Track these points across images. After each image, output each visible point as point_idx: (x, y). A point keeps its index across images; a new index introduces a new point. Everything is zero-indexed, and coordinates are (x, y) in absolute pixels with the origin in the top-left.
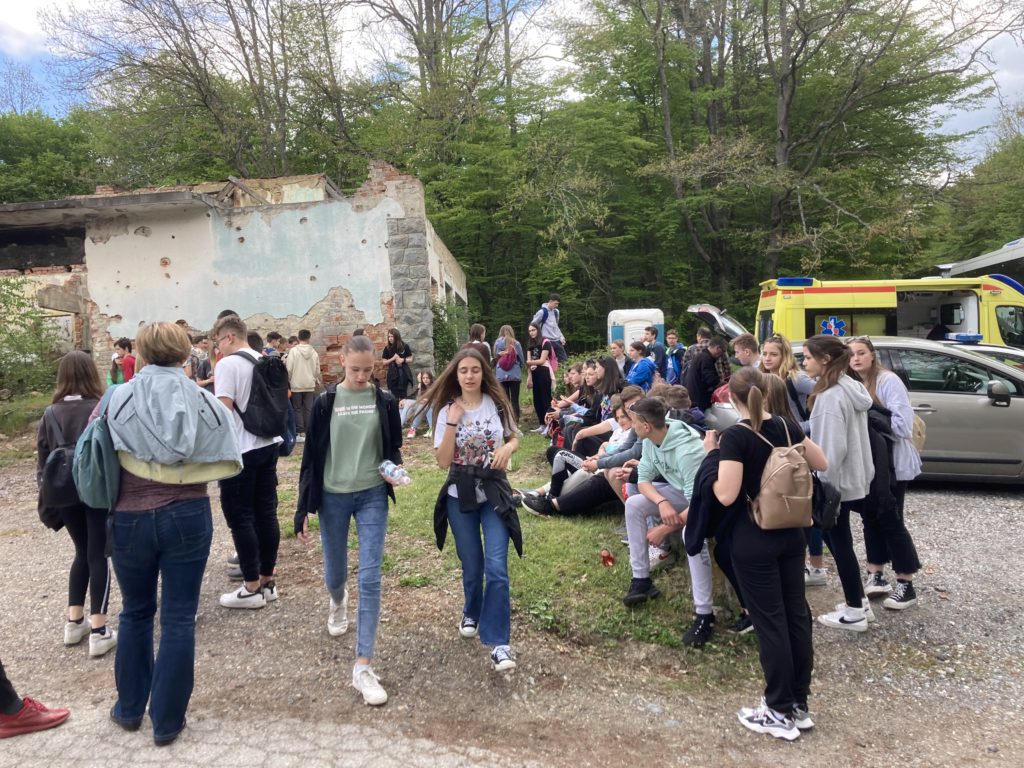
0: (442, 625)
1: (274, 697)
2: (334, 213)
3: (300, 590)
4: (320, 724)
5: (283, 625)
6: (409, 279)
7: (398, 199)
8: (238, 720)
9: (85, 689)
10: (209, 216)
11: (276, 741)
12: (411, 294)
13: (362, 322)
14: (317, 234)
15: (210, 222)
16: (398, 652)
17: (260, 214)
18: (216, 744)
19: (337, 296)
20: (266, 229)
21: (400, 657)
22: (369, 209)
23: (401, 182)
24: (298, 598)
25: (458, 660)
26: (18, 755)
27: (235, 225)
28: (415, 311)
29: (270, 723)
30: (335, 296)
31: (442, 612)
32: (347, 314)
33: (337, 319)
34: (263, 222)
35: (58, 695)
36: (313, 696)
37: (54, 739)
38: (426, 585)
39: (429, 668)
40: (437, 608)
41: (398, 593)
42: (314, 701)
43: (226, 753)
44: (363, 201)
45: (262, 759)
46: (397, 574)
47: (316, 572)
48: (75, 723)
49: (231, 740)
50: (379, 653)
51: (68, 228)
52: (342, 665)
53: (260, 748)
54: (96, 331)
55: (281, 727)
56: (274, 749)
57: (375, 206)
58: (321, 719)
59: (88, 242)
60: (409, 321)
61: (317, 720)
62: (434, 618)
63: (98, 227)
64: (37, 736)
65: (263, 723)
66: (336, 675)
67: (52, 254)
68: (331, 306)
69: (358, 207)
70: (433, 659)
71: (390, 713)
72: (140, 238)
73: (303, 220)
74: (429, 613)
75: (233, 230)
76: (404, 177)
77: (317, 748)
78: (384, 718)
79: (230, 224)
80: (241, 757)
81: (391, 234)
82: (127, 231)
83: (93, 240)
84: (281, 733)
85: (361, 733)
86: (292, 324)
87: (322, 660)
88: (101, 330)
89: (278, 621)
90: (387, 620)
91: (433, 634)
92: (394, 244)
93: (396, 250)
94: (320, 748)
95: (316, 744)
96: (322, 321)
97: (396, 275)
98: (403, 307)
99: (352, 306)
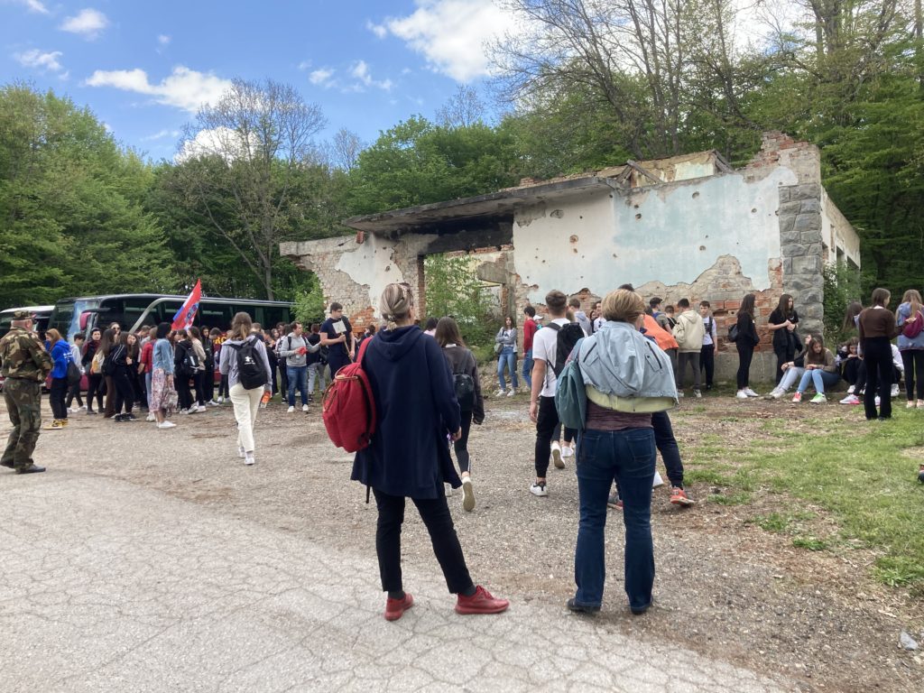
0: (841, 593)
1: (672, 627)
2: (725, 185)
3: (694, 535)
4: (716, 662)
5: (678, 564)
6: (800, 245)
7: (792, 167)
8: (641, 640)
9: (519, 587)
10: (611, 197)
11: (676, 668)
12: (802, 260)
13: (749, 288)
14: (708, 206)
15: (612, 202)
16: (793, 611)
17: (656, 192)
18: (624, 657)
19: (726, 264)
20: (661, 205)
21: (795, 615)
22: (760, 178)
23: (796, 149)
24: (692, 541)
25: (860, 630)
26: (473, 630)
27: (634, 204)
28: (804, 276)
29: (670, 650)
30: (723, 264)
31: (841, 579)
32: (734, 280)
33: (724, 286)
34: (658, 199)
35: (500, 587)
36: (709, 635)
37: (500, 623)
38: (821, 549)
39: (828, 632)
40: (835, 575)
41: (792, 553)
42: (710, 639)
43: (633, 667)
44: (756, 172)
45: (665, 681)
46: (789, 534)
47: (708, 520)
48: (513, 614)
49: (637, 657)
50: (773, 608)
51: (501, 215)
52: (736, 611)
53: (662, 670)
54: (519, 298)
55: (680, 656)
56: (675, 674)
57: (767, 176)
58: (717, 658)
59: (515, 225)
60: (797, 286)
61: (714, 658)
62: (832, 584)
63: (523, 213)
64: (486, 617)
65: (664, 648)
66: (730, 619)
67: (490, 237)
68: (719, 273)
69: (749, 178)
70: (831, 625)
71: (787, 668)
72: (555, 219)
73: (696, 194)
74: (827, 578)
75: (632, 208)
76: (799, 144)
77: (715, 683)
78: (781, 671)
79: (629, 203)
80: (646, 674)
81: (783, 202)
82: (544, 215)
83: (519, 223)
84: (681, 661)
85: (758, 680)
86: (681, 291)
87: (717, 602)
88: (523, 297)
89: (674, 559)
90: (781, 577)
91: (831, 600)
92: (786, 211)
93: (786, 217)
94: (718, 684)
95: (714, 680)
96: (709, 287)
97: (786, 242)
98: (792, 273)
99: (739, 273)
